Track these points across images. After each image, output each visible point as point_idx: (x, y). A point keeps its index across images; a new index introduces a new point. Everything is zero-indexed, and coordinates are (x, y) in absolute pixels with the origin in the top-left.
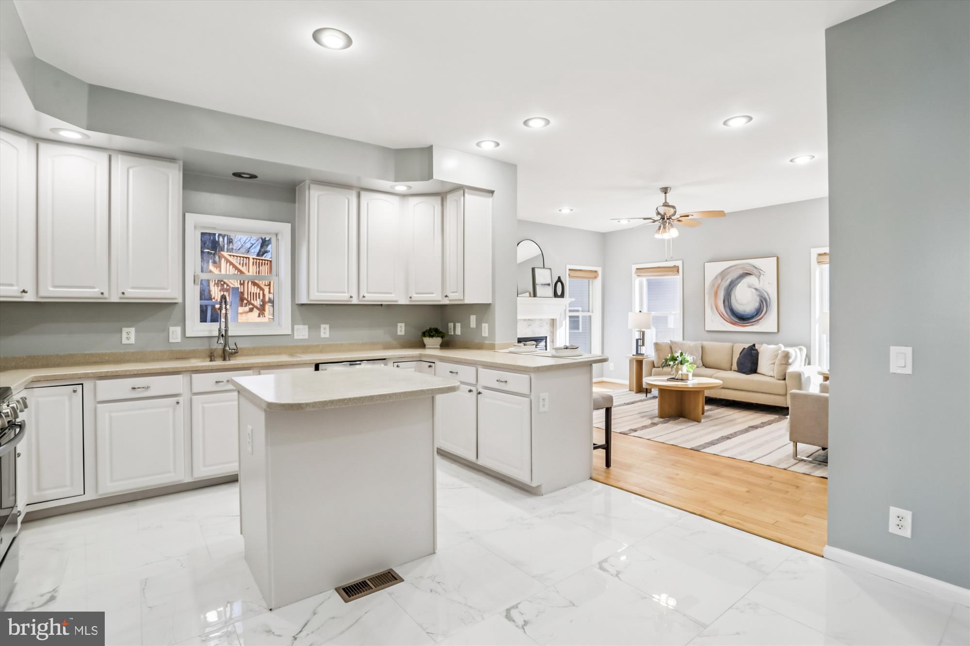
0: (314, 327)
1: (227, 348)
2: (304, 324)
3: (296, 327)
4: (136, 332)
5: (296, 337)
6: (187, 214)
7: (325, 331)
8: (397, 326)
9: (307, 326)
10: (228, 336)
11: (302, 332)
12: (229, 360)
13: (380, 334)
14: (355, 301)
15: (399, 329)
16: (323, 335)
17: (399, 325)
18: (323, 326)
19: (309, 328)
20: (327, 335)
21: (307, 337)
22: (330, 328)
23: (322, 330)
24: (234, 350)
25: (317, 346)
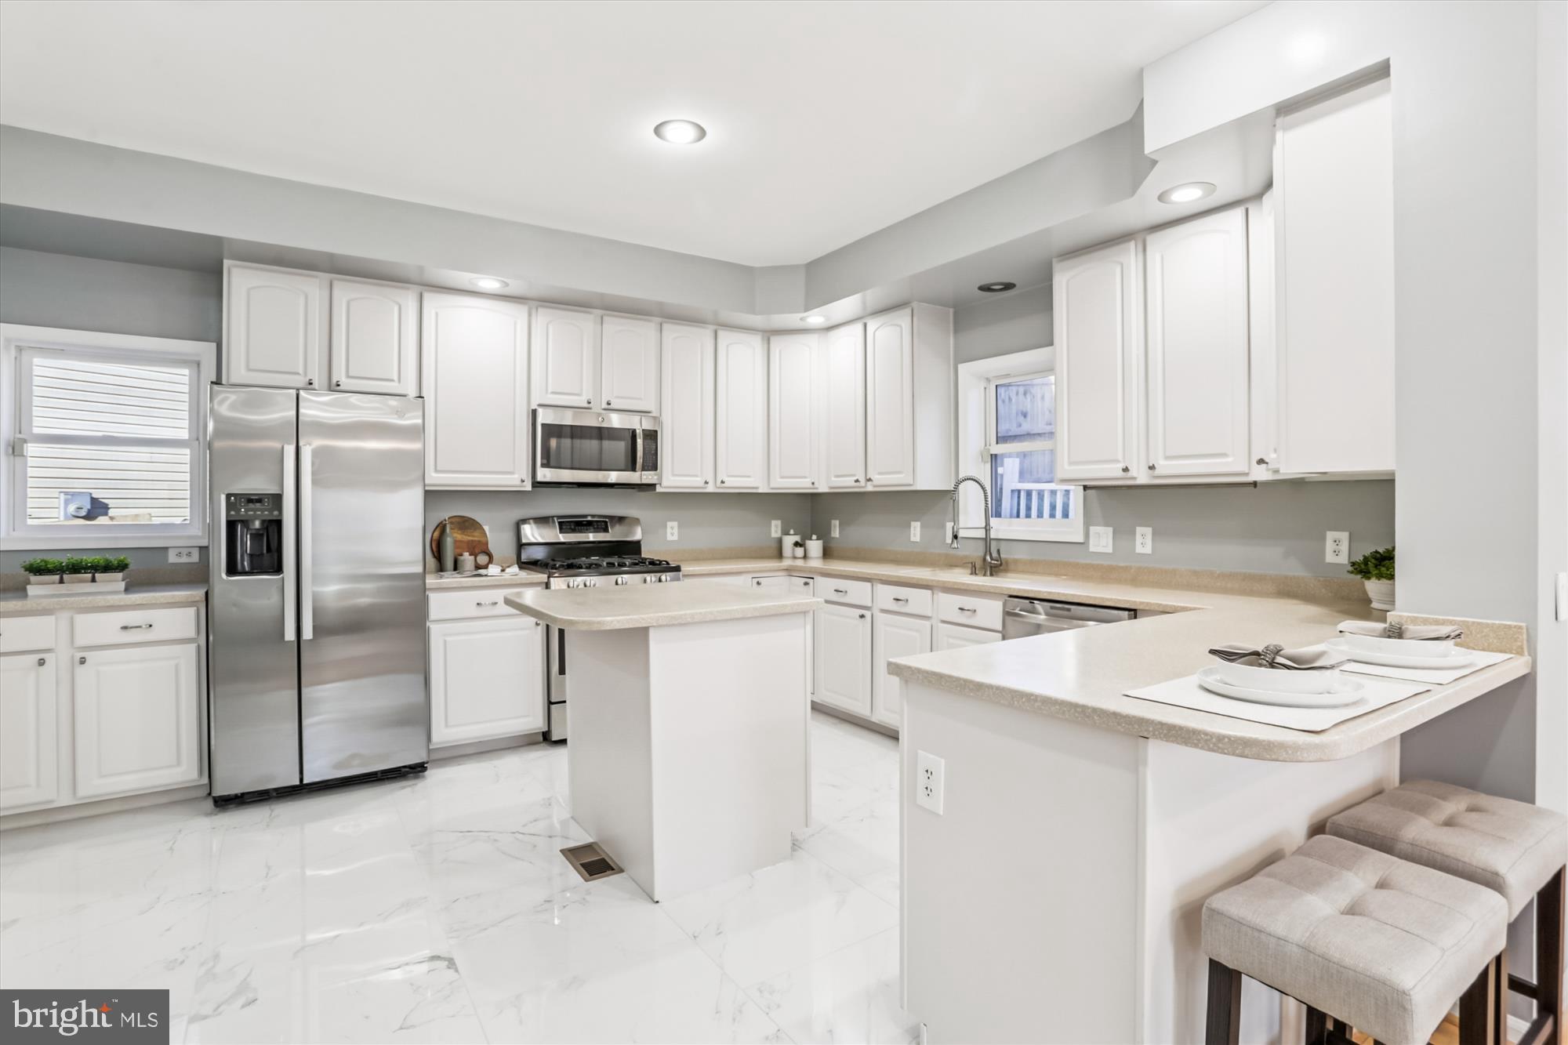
0: (1123, 533)
1: (988, 558)
2: (1107, 525)
3: (1093, 529)
4: (922, 527)
5: (1092, 549)
6: (960, 366)
7: (1144, 541)
8: (1324, 539)
9: (1110, 530)
10: (991, 539)
11: (1102, 540)
12: (991, 575)
13: (1271, 558)
14: (1142, 478)
15: (1330, 546)
16: (1139, 549)
17: (1331, 536)
18: (1139, 530)
19: (1114, 533)
20: (1148, 549)
21: (1110, 550)
22: (1154, 534)
23: (1139, 539)
24: (997, 561)
25: (1126, 569)
